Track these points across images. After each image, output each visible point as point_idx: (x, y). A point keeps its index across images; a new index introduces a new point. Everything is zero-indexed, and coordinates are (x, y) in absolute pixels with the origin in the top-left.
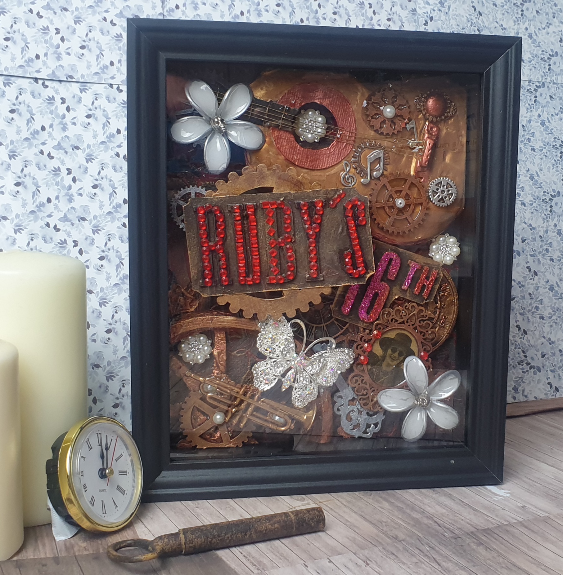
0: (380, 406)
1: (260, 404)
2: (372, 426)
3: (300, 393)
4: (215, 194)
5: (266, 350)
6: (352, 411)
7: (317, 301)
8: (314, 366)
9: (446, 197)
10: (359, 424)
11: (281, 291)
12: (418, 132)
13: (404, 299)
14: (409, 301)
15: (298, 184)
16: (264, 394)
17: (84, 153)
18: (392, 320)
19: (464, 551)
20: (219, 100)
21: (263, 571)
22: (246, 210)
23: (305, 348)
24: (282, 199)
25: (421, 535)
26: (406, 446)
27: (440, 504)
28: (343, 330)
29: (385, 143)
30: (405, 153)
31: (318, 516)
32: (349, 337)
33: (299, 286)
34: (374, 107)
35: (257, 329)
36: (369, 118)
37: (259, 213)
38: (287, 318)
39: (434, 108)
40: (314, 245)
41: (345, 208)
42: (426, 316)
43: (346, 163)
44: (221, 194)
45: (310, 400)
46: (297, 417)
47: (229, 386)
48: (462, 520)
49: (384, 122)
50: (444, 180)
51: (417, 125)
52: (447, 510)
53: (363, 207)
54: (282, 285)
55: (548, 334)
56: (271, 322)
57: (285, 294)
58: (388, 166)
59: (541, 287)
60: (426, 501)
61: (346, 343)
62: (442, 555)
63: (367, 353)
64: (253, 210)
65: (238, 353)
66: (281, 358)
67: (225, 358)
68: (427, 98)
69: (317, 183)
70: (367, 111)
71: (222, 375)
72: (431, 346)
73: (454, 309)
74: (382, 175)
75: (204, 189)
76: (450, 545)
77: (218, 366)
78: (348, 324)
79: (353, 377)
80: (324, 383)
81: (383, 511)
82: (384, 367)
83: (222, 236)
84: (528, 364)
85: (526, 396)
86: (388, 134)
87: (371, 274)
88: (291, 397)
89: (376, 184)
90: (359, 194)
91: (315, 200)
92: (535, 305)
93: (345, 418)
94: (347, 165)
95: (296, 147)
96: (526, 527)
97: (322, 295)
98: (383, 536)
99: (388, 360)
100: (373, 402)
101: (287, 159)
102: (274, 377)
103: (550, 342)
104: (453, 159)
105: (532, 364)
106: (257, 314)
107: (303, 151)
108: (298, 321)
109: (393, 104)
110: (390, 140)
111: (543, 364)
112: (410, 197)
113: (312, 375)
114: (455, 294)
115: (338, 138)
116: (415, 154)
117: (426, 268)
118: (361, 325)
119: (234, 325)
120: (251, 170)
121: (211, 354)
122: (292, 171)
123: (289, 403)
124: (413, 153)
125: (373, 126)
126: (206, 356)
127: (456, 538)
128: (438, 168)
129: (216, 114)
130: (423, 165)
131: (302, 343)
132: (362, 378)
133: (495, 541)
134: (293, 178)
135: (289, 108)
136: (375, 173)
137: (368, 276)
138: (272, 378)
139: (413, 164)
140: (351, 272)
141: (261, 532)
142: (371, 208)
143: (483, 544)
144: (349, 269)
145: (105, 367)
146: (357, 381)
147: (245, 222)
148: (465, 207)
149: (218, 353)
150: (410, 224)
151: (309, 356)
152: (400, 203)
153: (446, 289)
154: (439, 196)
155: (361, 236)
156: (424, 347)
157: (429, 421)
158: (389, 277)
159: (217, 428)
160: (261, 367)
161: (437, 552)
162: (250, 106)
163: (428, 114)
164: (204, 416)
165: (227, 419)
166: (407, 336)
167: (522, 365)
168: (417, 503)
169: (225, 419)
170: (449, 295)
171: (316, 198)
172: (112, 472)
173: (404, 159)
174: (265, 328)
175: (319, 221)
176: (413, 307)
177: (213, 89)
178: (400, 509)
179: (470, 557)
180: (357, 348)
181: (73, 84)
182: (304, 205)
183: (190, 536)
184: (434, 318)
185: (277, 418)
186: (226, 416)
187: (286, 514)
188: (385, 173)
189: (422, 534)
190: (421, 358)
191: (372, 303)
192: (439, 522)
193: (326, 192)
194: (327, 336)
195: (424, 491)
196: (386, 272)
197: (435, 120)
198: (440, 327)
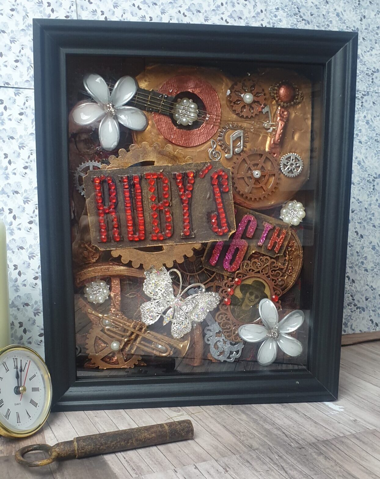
0: (240, 337)
1: (147, 336)
2: (234, 353)
3: (177, 327)
4: (108, 167)
5: (151, 293)
6: (219, 341)
7: (190, 254)
8: (188, 306)
9: (294, 169)
10: (224, 351)
11: (162, 246)
12: (272, 115)
13: (259, 253)
14: (263, 255)
15: (174, 158)
16: (149, 327)
17: (17, 142)
18: (250, 270)
19: (307, 460)
20: (111, 90)
21: (140, 475)
22: (133, 180)
23: (181, 292)
24: (161, 171)
25: (271, 445)
26: (261, 369)
27: (287, 417)
28: (211, 278)
29: (245, 125)
30: (261, 133)
31: (187, 427)
32: (216, 283)
33: (175, 242)
34: (236, 94)
35: (144, 276)
36: (232, 104)
37: (143, 182)
38: (166, 268)
39: (285, 95)
40: (187, 209)
41: (212, 178)
42: (277, 267)
43: (213, 141)
44: (112, 167)
45: (186, 332)
46: (175, 345)
47: (122, 321)
48: (306, 431)
49: (244, 107)
50: (293, 155)
51: (271, 109)
52: (293, 422)
53: (226, 177)
54: (162, 241)
55: (370, 282)
56: (154, 271)
57: (165, 249)
58: (247, 144)
59: (366, 247)
60: (276, 414)
61: (214, 288)
62: (288, 463)
63: (230, 296)
64: (138, 180)
65: (130, 295)
66: (162, 300)
67: (120, 299)
68: (279, 88)
69: (190, 157)
70: (230, 98)
71: (118, 312)
72: (281, 291)
73: (299, 261)
74: (243, 151)
75: (100, 163)
76: (296, 455)
77: (114, 305)
78: (215, 273)
79: (219, 315)
80: (196, 319)
81: (241, 422)
82: (243, 307)
83: (114, 201)
84: (355, 305)
85: (353, 330)
86: (247, 117)
87: (233, 232)
88: (171, 330)
89: (237, 159)
90: (223, 166)
91: (188, 171)
92: (361, 261)
93: (213, 346)
94: (214, 143)
95: (173, 129)
96: (358, 439)
97: (194, 250)
98: (241, 445)
99: (246, 301)
100: (235, 335)
101: (165, 139)
102: (157, 314)
103: (372, 289)
104: (300, 138)
105: (358, 306)
106: (142, 265)
107: (179, 131)
108: (175, 270)
109: (251, 92)
110: (249, 122)
111: (366, 305)
112: (265, 170)
113: (187, 313)
114: (300, 249)
115: (207, 121)
116: (269, 134)
117: (277, 228)
118: (226, 274)
119: (126, 273)
120: (136, 147)
121: (109, 296)
122: (170, 148)
123: (169, 335)
124: (267, 133)
125: (235, 110)
126: (106, 297)
127: (300, 449)
128: (288, 145)
129: (109, 101)
130: (276, 142)
131: (179, 288)
132: (226, 316)
133: (332, 451)
134: (170, 153)
135: (167, 96)
136: (236, 149)
137: (231, 234)
138: (155, 315)
139: (268, 143)
140: (216, 230)
141: (140, 440)
142: (233, 178)
143: (323, 454)
144: (215, 228)
145: (33, 306)
146: (222, 318)
147: (132, 190)
148: (310, 177)
149: (115, 295)
150: (265, 191)
151: (184, 298)
152: (257, 174)
153: (293, 246)
154: (288, 168)
155: (224, 201)
156: (275, 292)
157: (279, 349)
158: (247, 235)
159: (114, 353)
160: (147, 306)
161: (285, 460)
162: (136, 94)
163: (280, 101)
164: (105, 344)
165: (121, 347)
166: (262, 283)
167: (351, 306)
168: (269, 415)
169: (120, 347)
170: (296, 250)
171: (189, 169)
172: (25, 390)
173: (261, 138)
174: (149, 276)
175: (191, 189)
176: (266, 259)
177: (106, 81)
178: (255, 421)
179: (312, 466)
180: (222, 292)
181: (9, 89)
182: (179, 176)
183: (82, 444)
184: (283, 269)
185: (160, 346)
186: (121, 344)
187: (161, 425)
188: (245, 149)
189: (273, 444)
190: (273, 300)
191: (234, 256)
192: (287, 433)
193: (197, 165)
194: (199, 282)
195: (274, 405)
196: (245, 231)
197: (285, 104)
198: (289, 276)
